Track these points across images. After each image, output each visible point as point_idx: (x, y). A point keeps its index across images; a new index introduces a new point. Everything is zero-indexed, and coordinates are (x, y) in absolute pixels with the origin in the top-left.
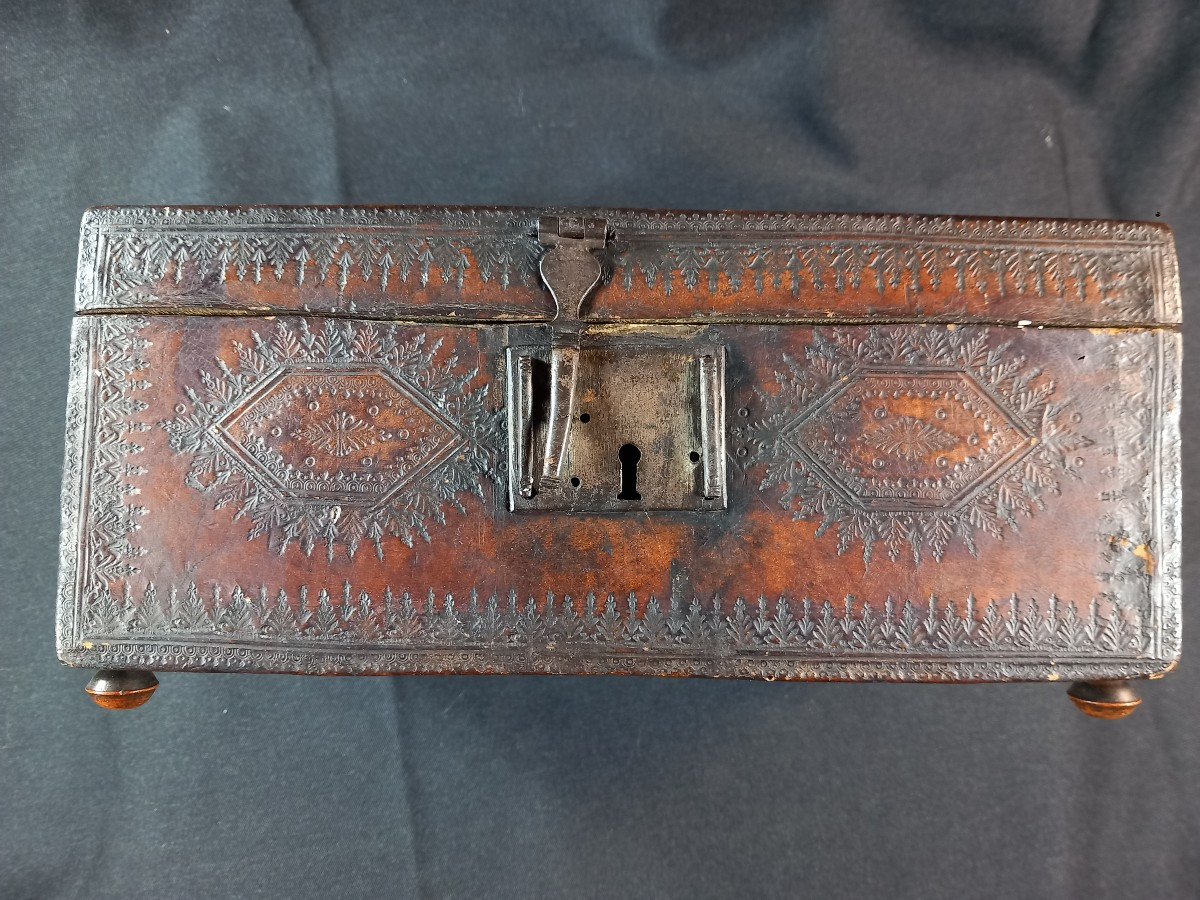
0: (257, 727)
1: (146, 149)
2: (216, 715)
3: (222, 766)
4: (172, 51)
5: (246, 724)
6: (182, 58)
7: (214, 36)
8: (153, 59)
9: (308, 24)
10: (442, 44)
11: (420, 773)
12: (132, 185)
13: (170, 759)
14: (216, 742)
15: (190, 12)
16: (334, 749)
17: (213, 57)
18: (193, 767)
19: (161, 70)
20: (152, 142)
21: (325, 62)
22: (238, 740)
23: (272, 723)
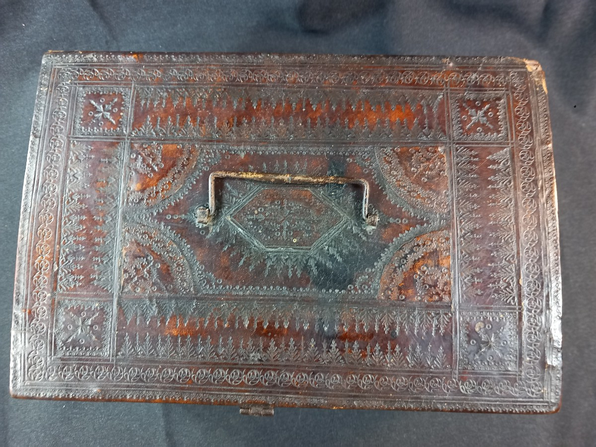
0: (83, 415)
1: (19, 91)
2: (59, 409)
3: (63, 438)
4: (28, 36)
5: (76, 414)
6: (34, 40)
7: (50, 27)
8: (17, 41)
9: (102, 17)
10: (179, 26)
11: (176, 438)
12: (12, 111)
13: (33, 435)
14: (59, 424)
15: (35, 14)
16: (126, 426)
17: (51, 38)
18: (47, 439)
19: (23, 47)
20: (22, 87)
21: (115, 38)
22: (72, 423)
23: (92, 411)
